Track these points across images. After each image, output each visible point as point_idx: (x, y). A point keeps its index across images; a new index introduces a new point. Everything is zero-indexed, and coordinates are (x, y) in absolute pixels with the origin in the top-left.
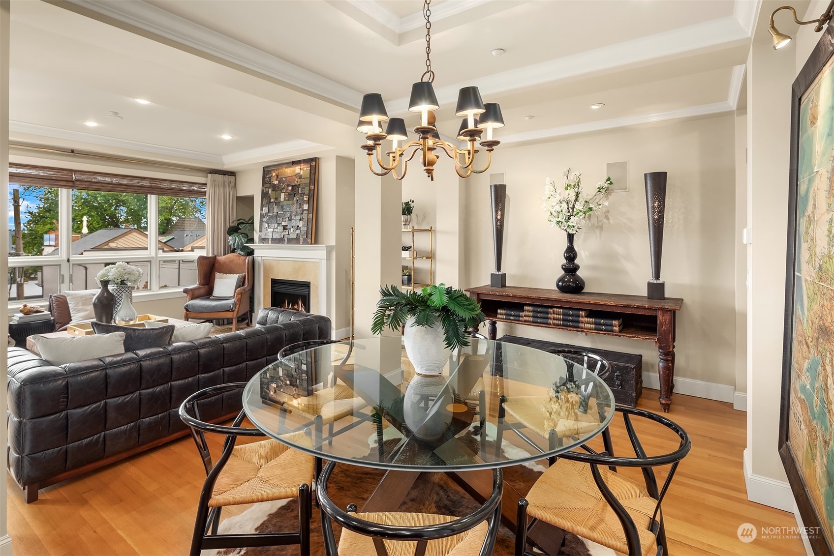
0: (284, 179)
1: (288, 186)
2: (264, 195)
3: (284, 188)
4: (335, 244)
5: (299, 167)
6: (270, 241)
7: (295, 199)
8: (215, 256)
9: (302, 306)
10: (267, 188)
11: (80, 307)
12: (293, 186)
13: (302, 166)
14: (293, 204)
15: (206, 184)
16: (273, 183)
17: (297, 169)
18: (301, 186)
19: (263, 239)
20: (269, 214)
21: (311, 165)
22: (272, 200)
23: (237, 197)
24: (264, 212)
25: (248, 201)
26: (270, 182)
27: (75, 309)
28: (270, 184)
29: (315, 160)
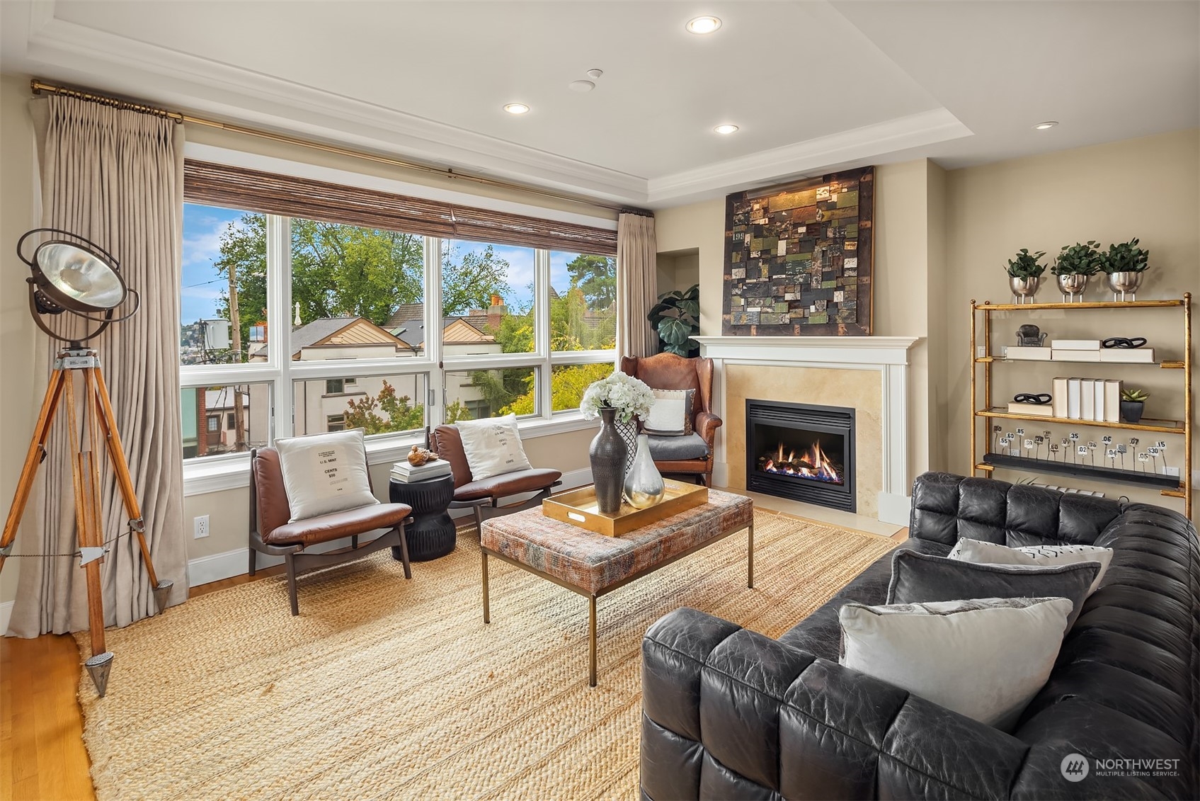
0: (784, 213)
1: (796, 225)
2: (732, 247)
3: (786, 230)
4: (925, 335)
5: (828, 188)
6: (754, 331)
7: (817, 249)
8: (636, 358)
9: (822, 459)
10: (740, 232)
11: (484, 451)
12: (808, 226)
13: (835, 185)
14: (814, 259)
15: (616, 232)
16: (756, 222)
17: (822, 193)
18: (835, 223)
19: (735, 326)
20: (747, 281)
21: (860, 182)
22: (753, 255)
23: (659, 256)
24: (734, 277)
25: (688, 259)
26: (747, 221)
27: (476, 454)
28: (748, 224)
29: (870, 170)
